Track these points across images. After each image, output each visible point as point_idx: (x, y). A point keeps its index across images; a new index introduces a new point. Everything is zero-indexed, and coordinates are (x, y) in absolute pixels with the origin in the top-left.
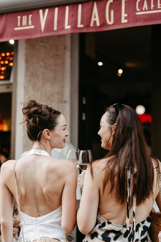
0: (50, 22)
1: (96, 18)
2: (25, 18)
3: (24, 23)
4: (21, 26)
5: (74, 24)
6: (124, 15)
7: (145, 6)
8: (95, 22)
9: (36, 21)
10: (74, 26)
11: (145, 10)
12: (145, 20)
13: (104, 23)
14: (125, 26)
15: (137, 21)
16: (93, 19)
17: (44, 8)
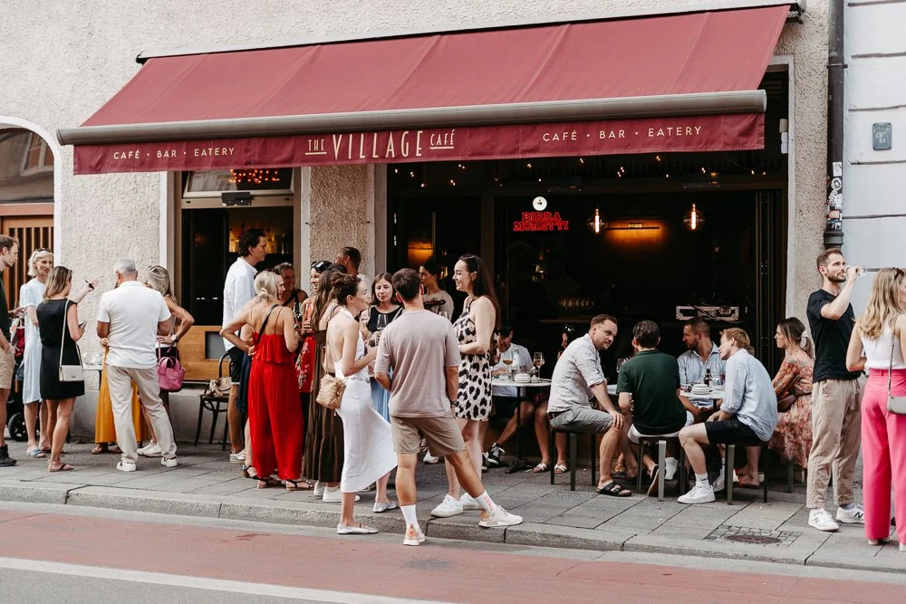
0: (344, 149)
1: (391, 149)
2: (316, 142)
3: (316, 148)
4: (313, 151)
5: (368, 152)
6: (418, 149)
7: (439, 141)
8: (390, 152)
9: (329, 147)
10: (369, 157)
11: (439, 146)
12: (438, 156)
13: (399, 155)
14: (420, 160)
15: (430, 156)
16: (388, 150)
17: (337, 134)
